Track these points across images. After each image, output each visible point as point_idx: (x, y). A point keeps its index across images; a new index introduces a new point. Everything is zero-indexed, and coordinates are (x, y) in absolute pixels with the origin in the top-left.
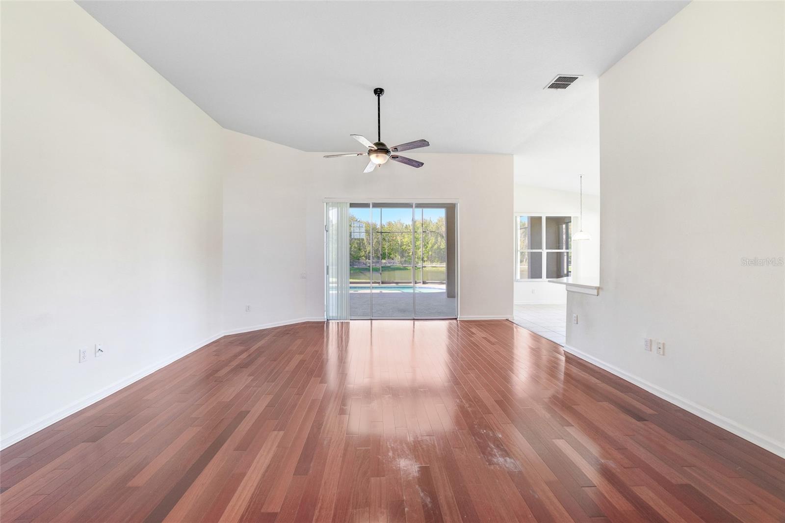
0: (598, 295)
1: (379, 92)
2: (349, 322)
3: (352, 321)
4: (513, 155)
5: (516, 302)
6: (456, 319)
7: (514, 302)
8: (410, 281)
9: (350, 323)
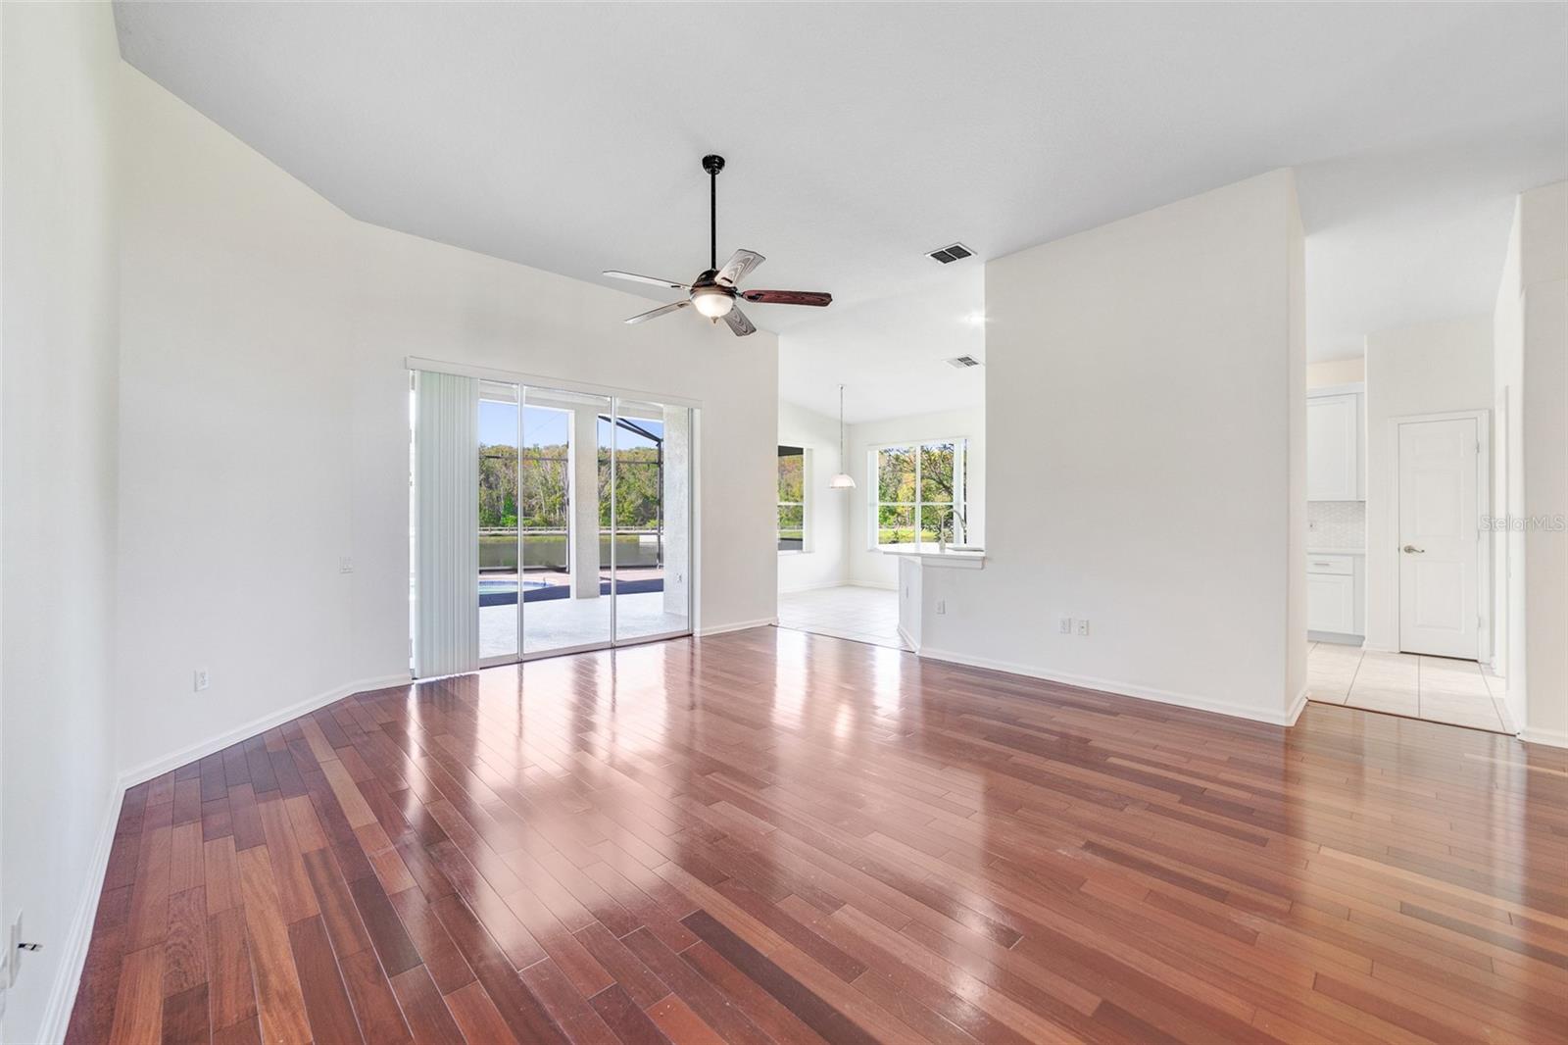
0: (982, 569)
1: (713, 164)
2: (478, 676)
3: (484, 670)
4: (777, 335)
5: (780, 590)
6: (691, 635)
7: (779, 589)
8: (608, 565)
9: (481, 678)
